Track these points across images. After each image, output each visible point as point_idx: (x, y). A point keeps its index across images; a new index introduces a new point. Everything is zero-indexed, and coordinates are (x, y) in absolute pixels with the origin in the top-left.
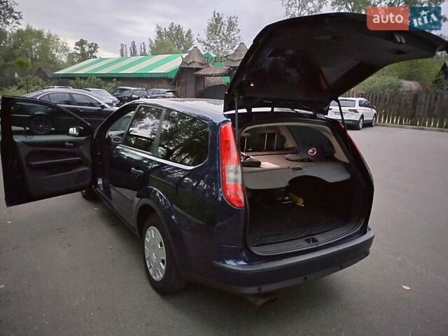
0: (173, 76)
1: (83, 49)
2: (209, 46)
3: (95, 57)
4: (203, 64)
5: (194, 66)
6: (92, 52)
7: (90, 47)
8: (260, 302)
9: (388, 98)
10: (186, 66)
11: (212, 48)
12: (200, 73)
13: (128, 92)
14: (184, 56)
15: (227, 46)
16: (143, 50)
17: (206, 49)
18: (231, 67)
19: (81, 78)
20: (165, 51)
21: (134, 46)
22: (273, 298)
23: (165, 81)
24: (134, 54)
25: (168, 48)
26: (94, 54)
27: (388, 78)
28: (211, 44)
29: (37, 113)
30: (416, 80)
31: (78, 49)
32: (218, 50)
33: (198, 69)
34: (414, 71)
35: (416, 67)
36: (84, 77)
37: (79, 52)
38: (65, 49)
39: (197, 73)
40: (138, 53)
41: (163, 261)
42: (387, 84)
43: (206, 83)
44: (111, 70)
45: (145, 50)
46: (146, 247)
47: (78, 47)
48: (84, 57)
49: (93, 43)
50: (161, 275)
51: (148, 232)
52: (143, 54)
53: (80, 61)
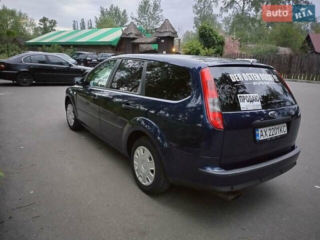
0: (115, 44)
1: (45, 25)
2: (140, 22)
3: (54, 30)
4: (137, 35)
5: (131, 36)
6: (52, 27)
7: (50, 23)
8: (231, 197)
9: (272, 59)
10: (125, 36)
11: (142, 23)
12: (136, 41)
13: (83, 55)
14: (124, 29)
15: (153, 22)
16: (90, 25)
17: (138, 24)
18: (159, 37)
19: (46, 46)
20: (107, 25)
21: (83, 23)
22: (239, 194)
23: (109, 47)
24: (83, 28)
25: (110, 24)
26: (54, 28)
27: (269, 45)
28: (142, 21)
29: (21, 70)
30: (289, 47)
31: (41, 25)
32: (146, 24)
33: (134, 39)
34: (287, 40)
35: (289, 37)
36: (49, 45)
37: (42, 26)
38: (33, 24)
39: (134, 41)
40: (86, 27)
41: (152, 171)
42: (268, 50)
43: (140, 49)
44: (68, 39)
45: (91, 25)
46: (135, 162)
47: (41, 23)
48: (46, 30)
49: (52, 20)
50: (150, 181)
51: (137, 151)
52: (90, 28)
53: (43, 33)
